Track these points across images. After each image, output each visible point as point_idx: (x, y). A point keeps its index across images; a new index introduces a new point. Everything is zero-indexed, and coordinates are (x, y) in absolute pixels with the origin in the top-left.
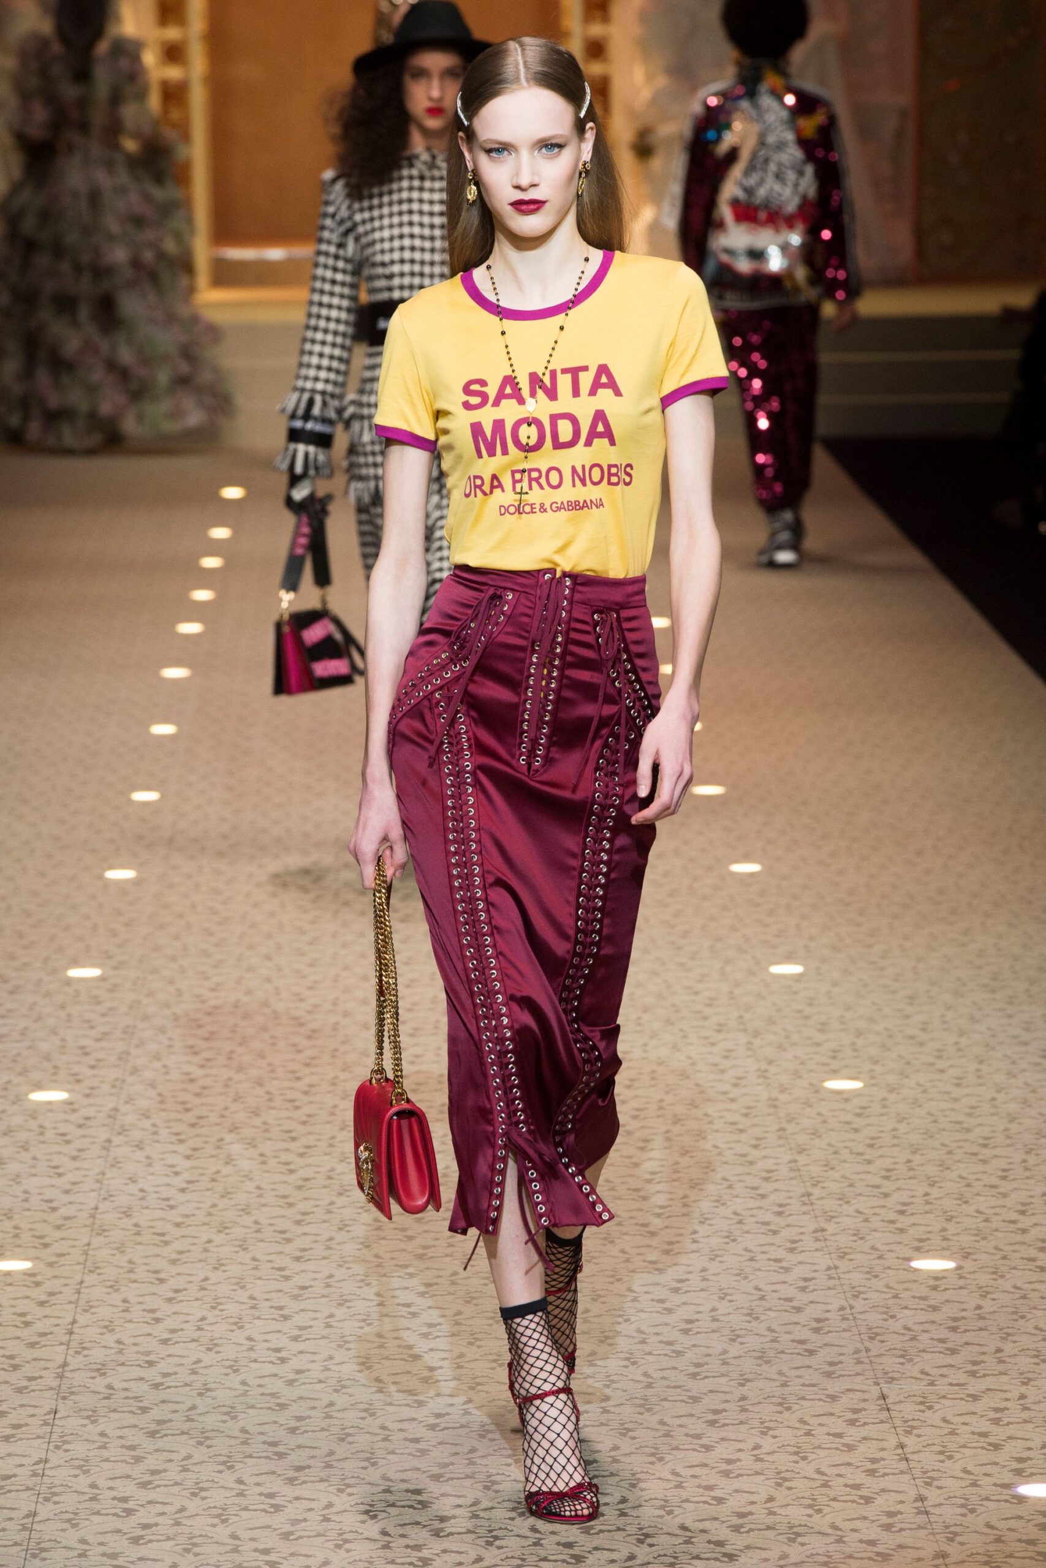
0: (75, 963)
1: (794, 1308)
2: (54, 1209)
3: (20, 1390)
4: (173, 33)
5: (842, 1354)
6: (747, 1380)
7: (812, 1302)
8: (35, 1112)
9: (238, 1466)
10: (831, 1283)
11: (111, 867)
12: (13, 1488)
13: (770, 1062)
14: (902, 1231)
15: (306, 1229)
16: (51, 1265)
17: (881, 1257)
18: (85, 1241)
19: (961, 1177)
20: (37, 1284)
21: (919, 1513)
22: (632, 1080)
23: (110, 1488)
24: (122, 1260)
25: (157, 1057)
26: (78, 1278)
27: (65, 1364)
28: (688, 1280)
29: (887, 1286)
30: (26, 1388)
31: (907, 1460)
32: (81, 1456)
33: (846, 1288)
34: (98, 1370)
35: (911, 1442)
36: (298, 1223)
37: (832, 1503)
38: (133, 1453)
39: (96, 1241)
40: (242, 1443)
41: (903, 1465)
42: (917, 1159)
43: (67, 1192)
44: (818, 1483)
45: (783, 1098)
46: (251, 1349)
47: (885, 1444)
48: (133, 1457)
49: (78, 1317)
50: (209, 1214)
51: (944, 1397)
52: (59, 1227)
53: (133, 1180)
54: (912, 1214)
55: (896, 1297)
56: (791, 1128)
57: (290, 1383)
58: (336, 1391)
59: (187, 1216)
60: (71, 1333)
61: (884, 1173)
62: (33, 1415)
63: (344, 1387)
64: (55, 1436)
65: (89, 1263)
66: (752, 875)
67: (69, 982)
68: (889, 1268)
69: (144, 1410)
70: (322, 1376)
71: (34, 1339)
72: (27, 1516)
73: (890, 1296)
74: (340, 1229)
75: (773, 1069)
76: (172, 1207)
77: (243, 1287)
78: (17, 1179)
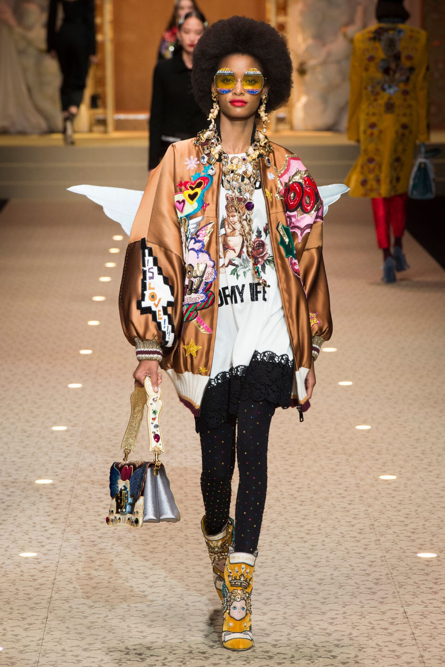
0: (55, 424)
1: (366, 574)
2: (46, 530)
3: (32, 609)
5: (387, 594)
6: (346, 605)
7: (374, 571)
8: (38, 488)
10: (382, 563)
11: (71, 383)
12: (29, 651)
13: (356, 467)
14: (413, 541)
15: (155, 539)
16: (45, 554)
17: (404, 552)
18: (60, 544)
19: (439, 517)
20: (39, 563)
21: (421, 662)
22: (296, 475)
23: (71, 651)
24: (76, 552)
25: (91, 465)
26: (57, 560)
27: (51, 597)
28: (320, 562)
29: (407, 565)
30: (34, 607)
31: (415, 639)
32: (58, 637)
33: (389, 565)
34: (65, 600)
35: (417, 632)
36: (152, 536)
37: (383, 658)
38: (81, 636)
39: (65, 544)
41: (414, 642)
42: (420, 509)
43: (52, 523)
44: (377, 649)
45: (362, 483)
46: (132, 591)
47: (406, 633)
48: (81, 638)
49: (57, 577)
51: (431, 613)
52: (48, 538)
53: (80, 518)
54: (418, 533)
55: (411, 569)
56: (365, 496)
57: (149, 606)
58: (169, 609)
59: (104, 533)
60: (54, 584)
61: (406, 516)
62: (37, 619)
63: (171, 607)
64: (47, 629)
65: (61, 554)
66: (348, 386)
67: (53, 432)
68: (408, 557)
69: (86, 617)
70: (162, 603)
71: (38, 586)
72: (35, 663)
73: (408, 569)
74: (170, 539)
75: (357, 471)
76: (97, 530)
77: (128, 564)
78: (30, 517)
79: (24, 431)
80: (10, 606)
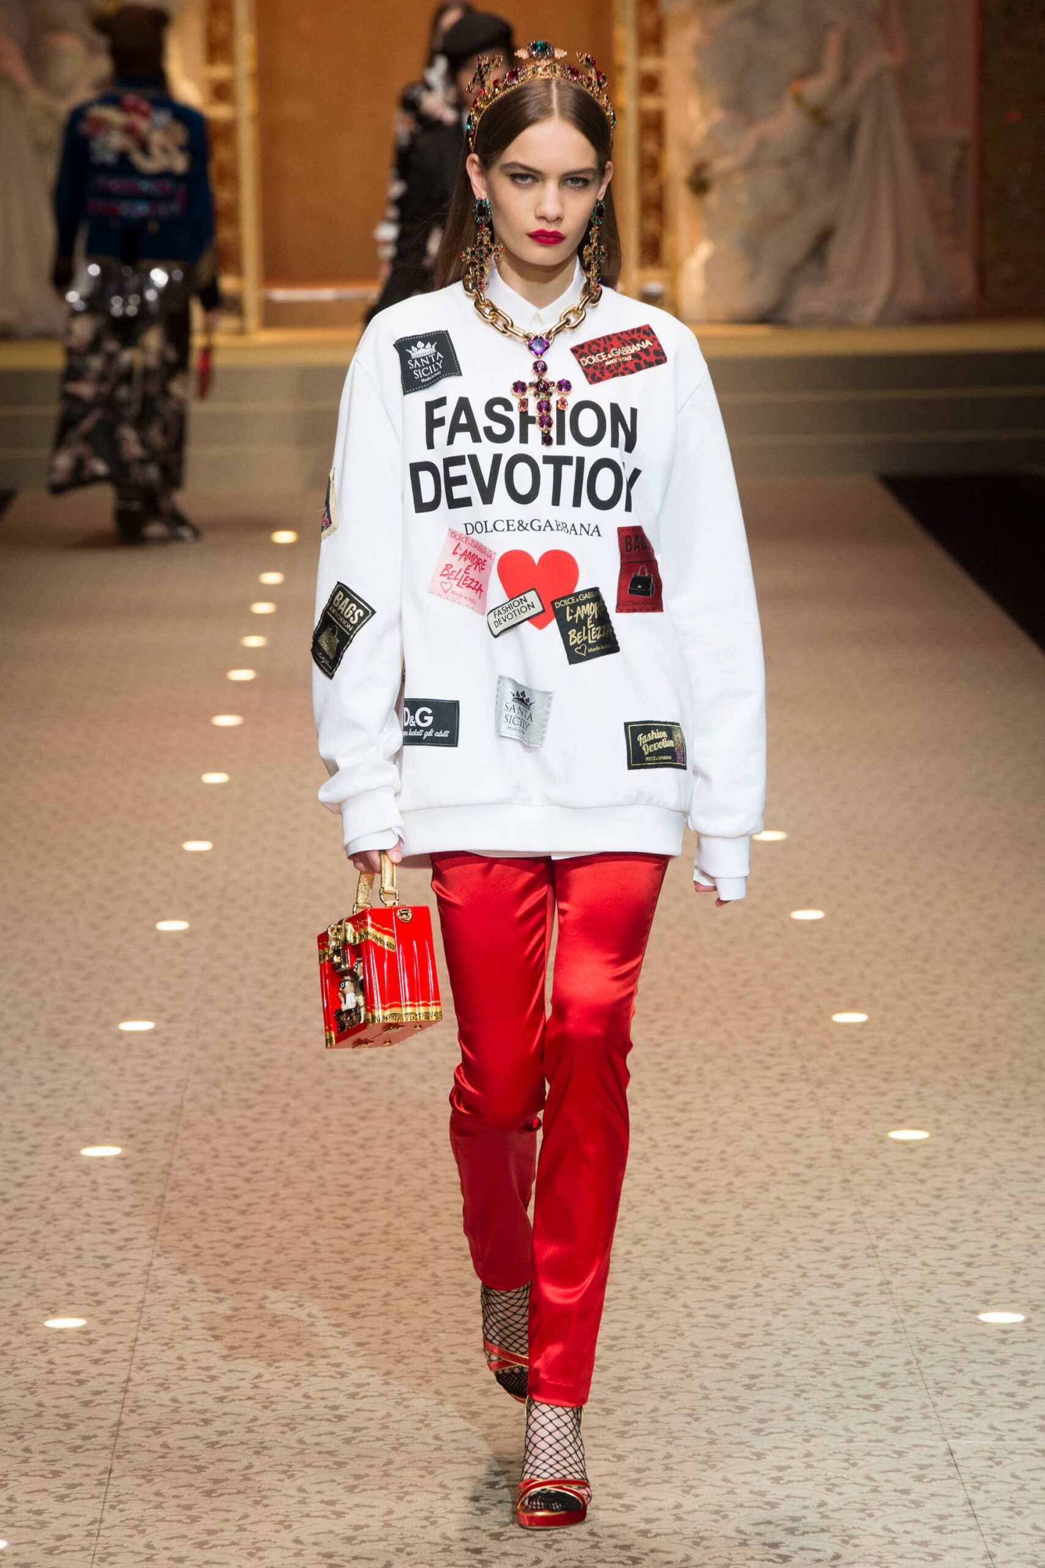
0: (127, 1016)
1: (859, 1362)
2: (107, 1266)
3: (74, 1449)
4: (221, 72)
5: (908, 1409)
6: (812, 1436)
7: (878, 1357)
8: (89, 1167)
9: (296, 1525)
10: (897, 1337)
11: (164, 919)
12: (68, 1548)
13: (834, 1113)
14: (969, 1283)
15: (362, 1285)
16: (105, 1322)
17: (947, 1311)
18: (140, 1297)
19: (1029, 1228)
20: (91, 1342)
22: (693, 1131)
23: (167, 1548)
24: (177, 1317)
25: (211, 1111)
26: (133, 1336)
27: (120, 1423)
28: (751, 1334)
29: (955, 1340)
30: (80, 1447)
31: (975, 1516)
32: (136, 1516)
33: (913, 1342)
34: (153, 1429)
35: (979, 1498)
36: (355, 1279)
37: (899, 1561)
38: (189, 1513)
39: (151, 1298)
40: (300, 1502)
41: (972, 1522)
42: (984, 1210)
43: (120, 1248)
44: (885, 1540)
45: (847, 1149)
46: (308, 1407)
47: (952, 1501)
48: (189, 1517)
49: (133, 1375)
50: (265, 1270)
51: (1013, 1452)
52: (112, 1284)
53: (187, 1236)
54: (979, 1266)
55: (963, 1350)
56: (856, 1179)
57: (348, 1441)
58: (394, 1449)
59: (242, 1272)
60: (126, 1391)
61: (951, 1225)
62: (88, 1475)
63: (402, 1444)
64: (110, 1496)
65: (143, 1321)
66: (815, 922)
67: (121, 1035)
68: (956, 1321)
69: (200, 1469)
70: (380, 1434)
71: (89, 1397)
73: (957, 1349)
74: (398, 1284)
75: (836, 1119)
77: (299, 1344)
78: (69, 1235)
79: (54, 1033)
80: (24, 1445)
